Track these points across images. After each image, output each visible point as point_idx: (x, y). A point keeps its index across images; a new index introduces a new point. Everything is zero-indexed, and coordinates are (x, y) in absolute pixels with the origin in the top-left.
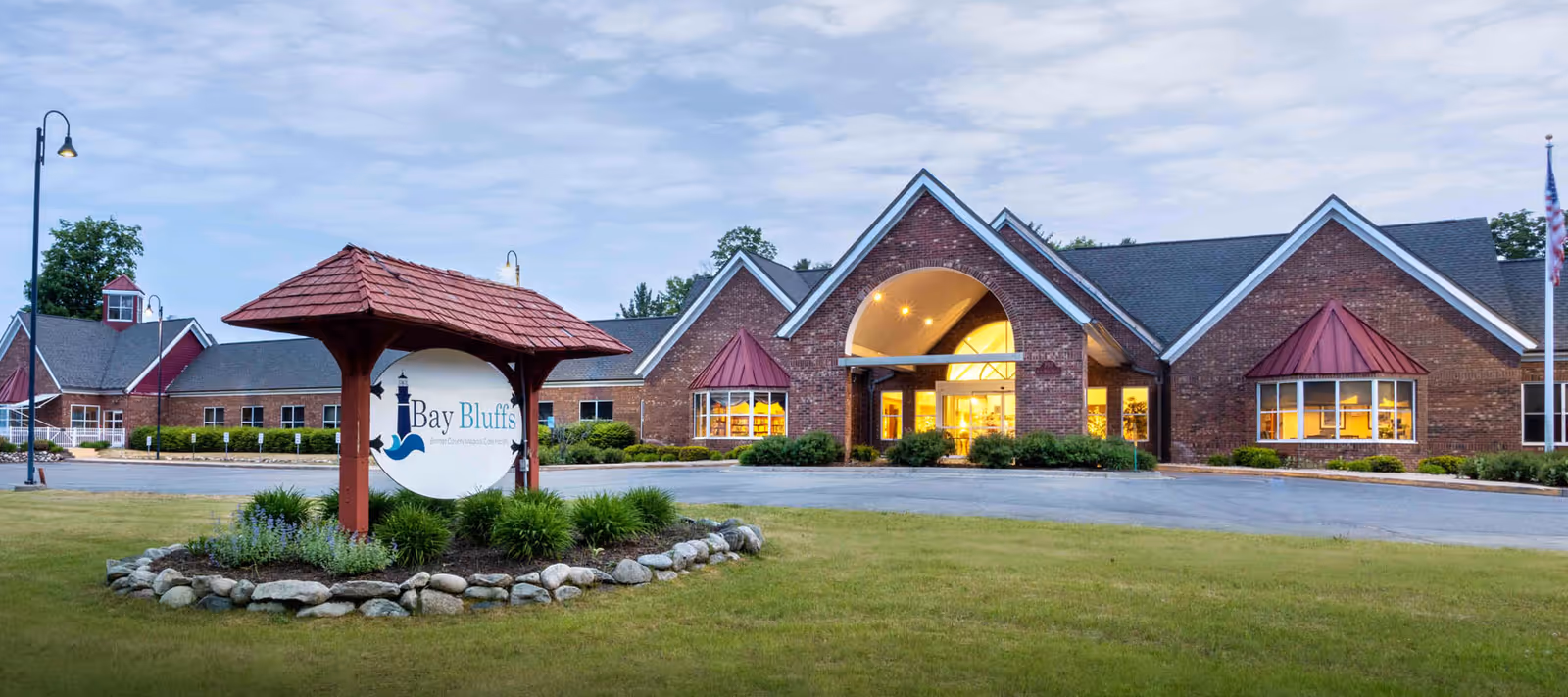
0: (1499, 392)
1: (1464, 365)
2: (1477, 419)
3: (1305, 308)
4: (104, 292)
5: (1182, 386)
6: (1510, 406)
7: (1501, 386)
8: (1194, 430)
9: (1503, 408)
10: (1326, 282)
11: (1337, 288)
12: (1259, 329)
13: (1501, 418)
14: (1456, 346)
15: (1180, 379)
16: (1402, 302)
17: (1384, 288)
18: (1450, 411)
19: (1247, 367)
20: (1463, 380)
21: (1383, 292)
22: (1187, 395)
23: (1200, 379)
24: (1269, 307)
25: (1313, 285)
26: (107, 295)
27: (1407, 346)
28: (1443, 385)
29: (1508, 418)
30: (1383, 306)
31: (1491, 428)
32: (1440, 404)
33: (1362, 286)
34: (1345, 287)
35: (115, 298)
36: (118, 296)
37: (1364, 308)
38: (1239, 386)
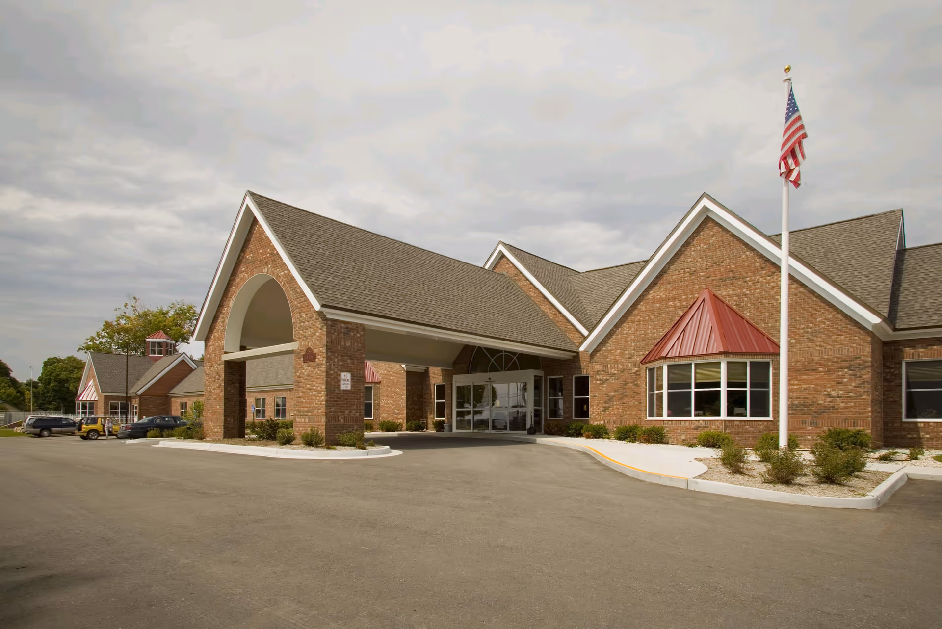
0: (849, 368)
1: (818, 344)
2: (829, 395)
3: (686, 300)
4: (148, 340)
5: (598, 372)
6: (860, 382)
7: (853, 363)
8: (606, 409)
9: (853, 384)
10: (703, 274)
11: (711, 278)
12: (652, 321)
13: (851, 394)
14: (811, 325)
15: (596, 367)
16: (764, 287)
17: (749, 274)
18: (805, 389)
19: (643, 354)
20: (817, 358)
21: (748, 279)
22: (600, 380)
23: (609, 365)
24: (658, 301)
25: (693, 277)
26: (149, 342)
27: (767, 328)
28: (799, 364)
29: (858, 394)
30: (748, 292)
31: (842, 405)
32: (796, 382)
33: (731, 275)
34: (718, 277)
35: (153, 344)
36: (155, 343)
37: (733, 295)
38: (637, 371)
